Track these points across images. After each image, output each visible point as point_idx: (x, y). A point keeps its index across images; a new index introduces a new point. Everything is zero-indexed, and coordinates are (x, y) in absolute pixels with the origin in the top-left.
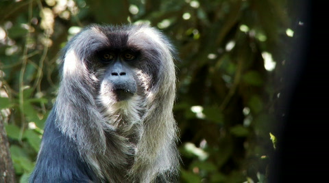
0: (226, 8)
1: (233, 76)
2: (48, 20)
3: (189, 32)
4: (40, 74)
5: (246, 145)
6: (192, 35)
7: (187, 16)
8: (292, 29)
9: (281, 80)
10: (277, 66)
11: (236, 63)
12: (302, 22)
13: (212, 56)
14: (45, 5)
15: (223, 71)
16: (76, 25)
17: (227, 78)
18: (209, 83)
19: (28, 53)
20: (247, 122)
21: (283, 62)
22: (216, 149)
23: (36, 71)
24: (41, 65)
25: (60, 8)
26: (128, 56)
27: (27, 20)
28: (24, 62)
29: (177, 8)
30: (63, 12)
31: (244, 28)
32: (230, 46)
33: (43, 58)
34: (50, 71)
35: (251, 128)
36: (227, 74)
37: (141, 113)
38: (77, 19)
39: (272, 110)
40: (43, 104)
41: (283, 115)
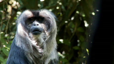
0: (71, 5)
1: (74, 29)
2: (9, 9)
3: (58, 13)
4: (7, 28)
5: (78, 53)
6: (60, 15)
7: (58, 8)
8: (94, 12)
9: (91, 30)
10: (89, 25)
11: (75, 24)
12: (98, 10)
13: (66, 22)
14: (9, 4)
15: (70, 27)
16: (19, 11)
17: (72, 30)
18: (65, 31)
19: (3, 21)
20: (79, 45)
21: (91, 24)
22: (68, 54)
23: (6, 27)
24: (7, 25)
25: (14, 5)
26: (40, 20)
27: (2, 9)
28: (2, 24)
29: (54, 5)
30: (15, 6)
31: (77, 12)
32: (72, 19)
33: (8, 22)
34: (10, 27)
35: (80, 47)
36: (72, 28)
37: (45, 39)
38: (20, 9)
39: (87, 40)
40: (8, 39)
41: (91, 42)
